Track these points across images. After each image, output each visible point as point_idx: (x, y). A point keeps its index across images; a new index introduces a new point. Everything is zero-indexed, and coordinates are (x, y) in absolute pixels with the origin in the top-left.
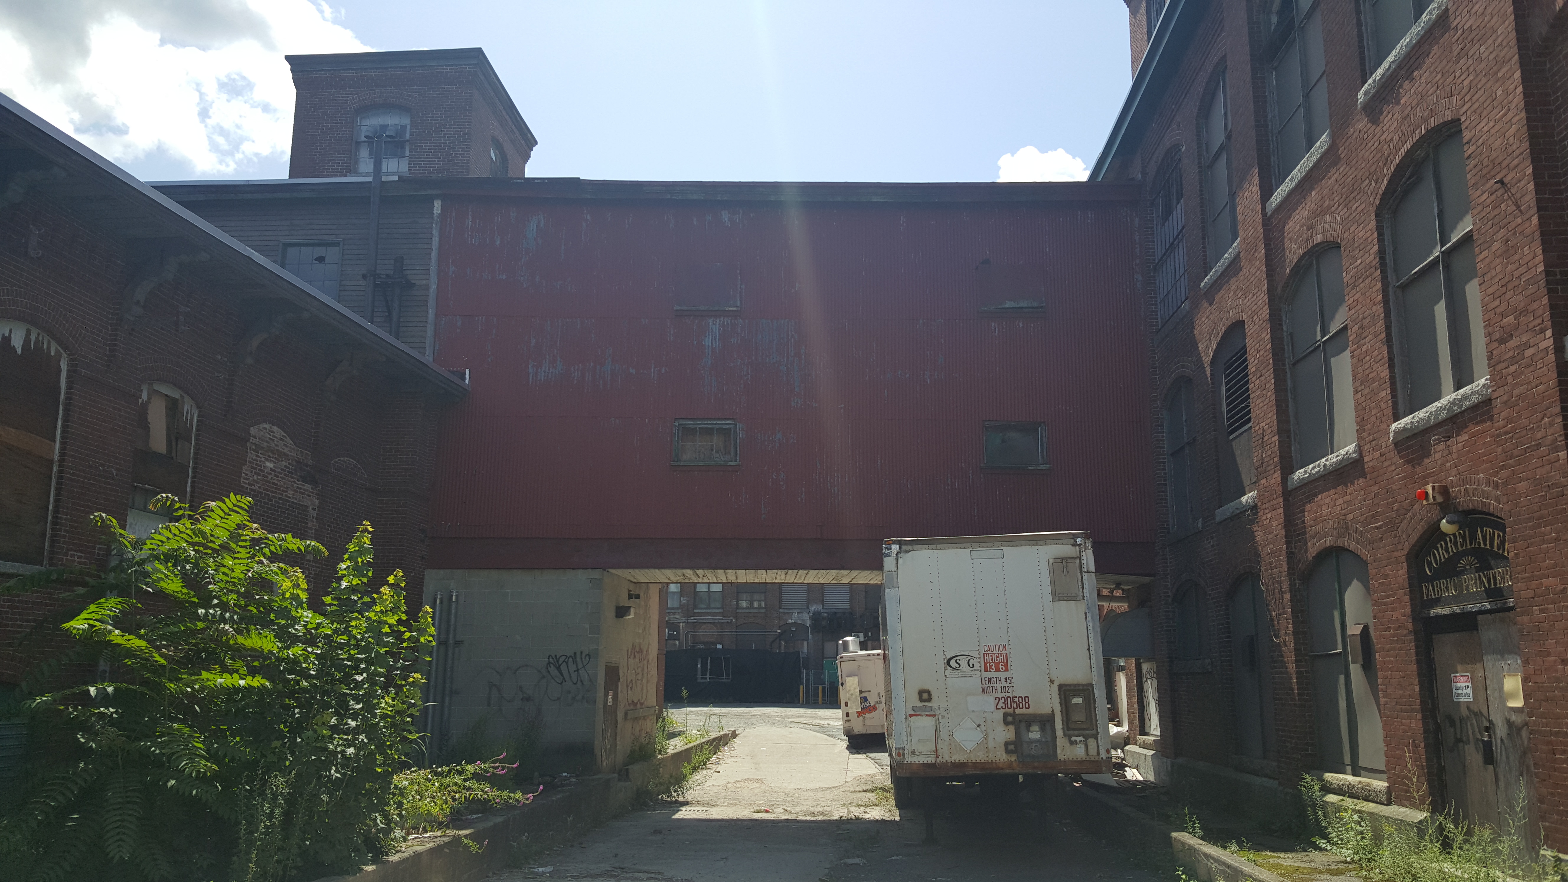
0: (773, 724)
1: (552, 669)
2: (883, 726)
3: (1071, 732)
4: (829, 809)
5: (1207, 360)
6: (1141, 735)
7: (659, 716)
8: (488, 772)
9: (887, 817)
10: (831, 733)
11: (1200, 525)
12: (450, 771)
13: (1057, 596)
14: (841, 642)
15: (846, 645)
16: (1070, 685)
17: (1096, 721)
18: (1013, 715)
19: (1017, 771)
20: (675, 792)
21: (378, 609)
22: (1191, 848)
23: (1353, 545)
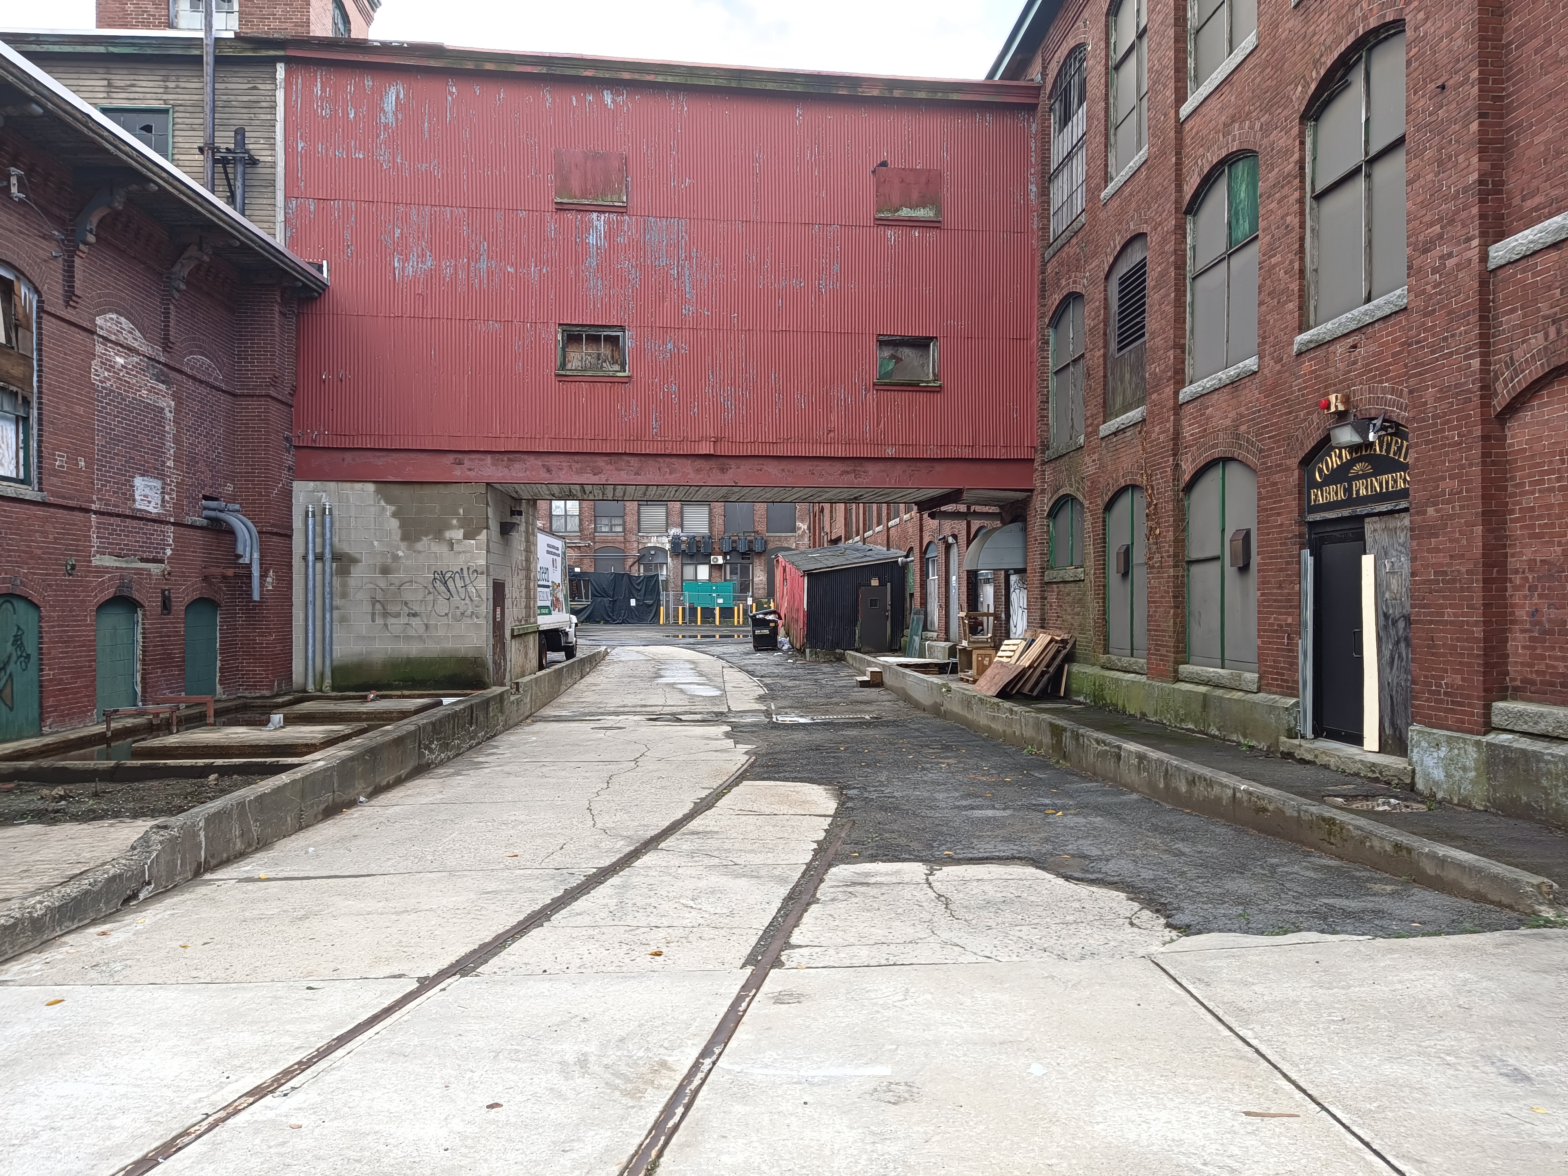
1: (439, 585)
5: (1101, 275)
11: (1082, 440)
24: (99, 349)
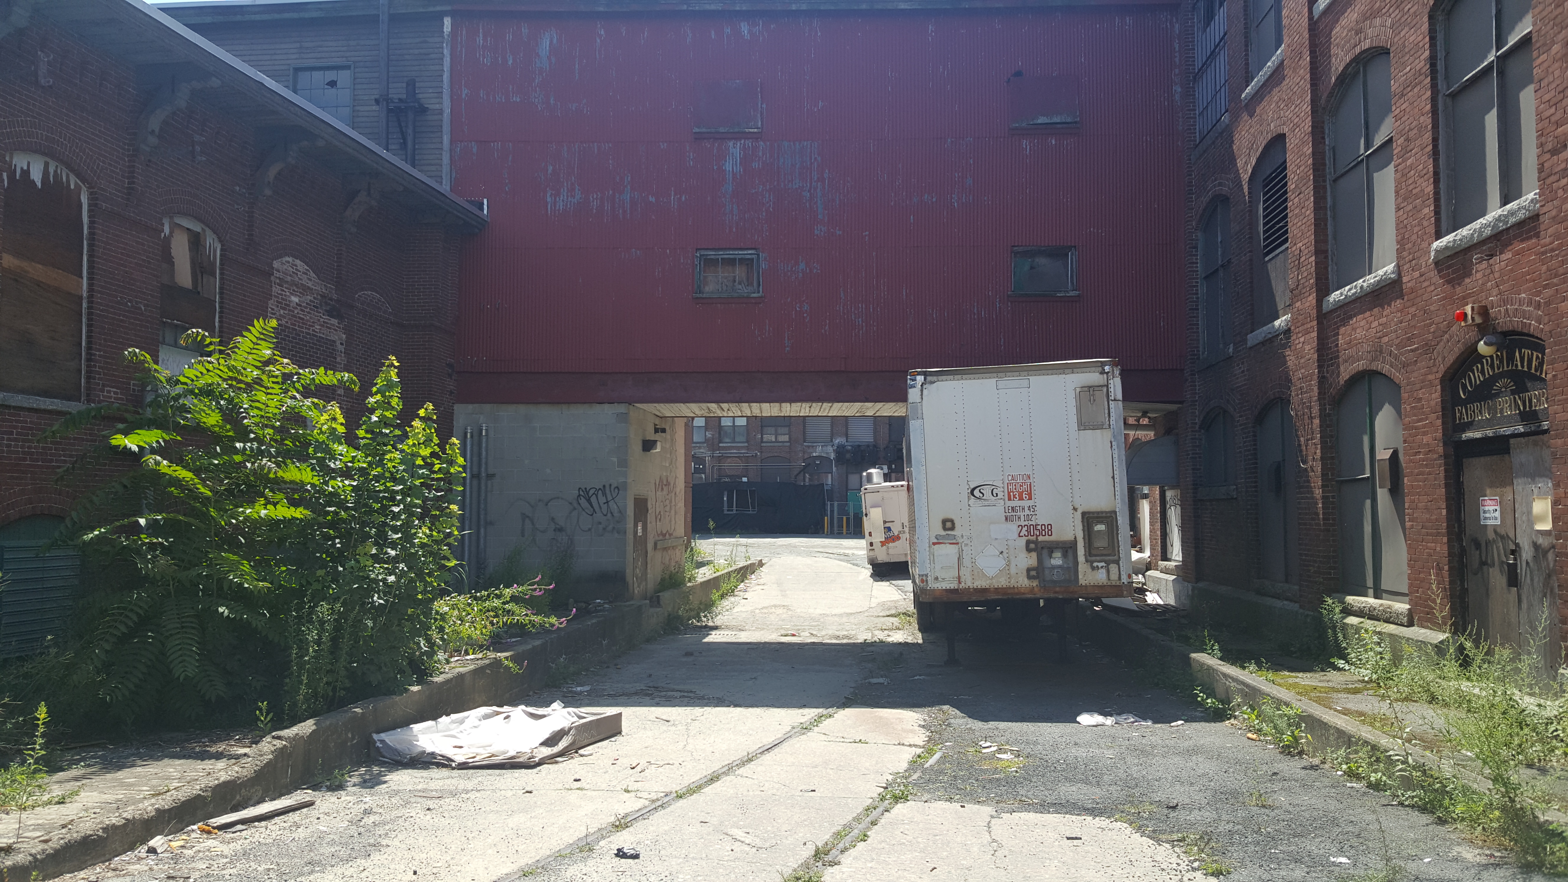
0: (799, 554)
1: (583, 501)
2: (906, 555)
3: (1093, 558)
4: (853, 633)
5: (1245, 177)
6: (1162, 560)
7: (688, 545)
8: (526, 595)
9: (910, 640)
10: (855, 562)
11: (1231, 350)
12: (489, 596)
13: (1083, 425)
14: (865, 474)
15: (869, 478)
16: (1093, 513)
17: (1119, 547)
18: (1036, 542)
19: (1038, 596)
20: (705, 617)
21: (410, 442)
22: (1210, 668)
23: (1386, 369)
24: (276, 289)
